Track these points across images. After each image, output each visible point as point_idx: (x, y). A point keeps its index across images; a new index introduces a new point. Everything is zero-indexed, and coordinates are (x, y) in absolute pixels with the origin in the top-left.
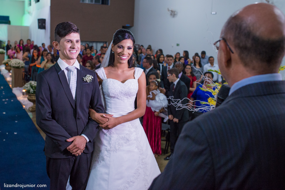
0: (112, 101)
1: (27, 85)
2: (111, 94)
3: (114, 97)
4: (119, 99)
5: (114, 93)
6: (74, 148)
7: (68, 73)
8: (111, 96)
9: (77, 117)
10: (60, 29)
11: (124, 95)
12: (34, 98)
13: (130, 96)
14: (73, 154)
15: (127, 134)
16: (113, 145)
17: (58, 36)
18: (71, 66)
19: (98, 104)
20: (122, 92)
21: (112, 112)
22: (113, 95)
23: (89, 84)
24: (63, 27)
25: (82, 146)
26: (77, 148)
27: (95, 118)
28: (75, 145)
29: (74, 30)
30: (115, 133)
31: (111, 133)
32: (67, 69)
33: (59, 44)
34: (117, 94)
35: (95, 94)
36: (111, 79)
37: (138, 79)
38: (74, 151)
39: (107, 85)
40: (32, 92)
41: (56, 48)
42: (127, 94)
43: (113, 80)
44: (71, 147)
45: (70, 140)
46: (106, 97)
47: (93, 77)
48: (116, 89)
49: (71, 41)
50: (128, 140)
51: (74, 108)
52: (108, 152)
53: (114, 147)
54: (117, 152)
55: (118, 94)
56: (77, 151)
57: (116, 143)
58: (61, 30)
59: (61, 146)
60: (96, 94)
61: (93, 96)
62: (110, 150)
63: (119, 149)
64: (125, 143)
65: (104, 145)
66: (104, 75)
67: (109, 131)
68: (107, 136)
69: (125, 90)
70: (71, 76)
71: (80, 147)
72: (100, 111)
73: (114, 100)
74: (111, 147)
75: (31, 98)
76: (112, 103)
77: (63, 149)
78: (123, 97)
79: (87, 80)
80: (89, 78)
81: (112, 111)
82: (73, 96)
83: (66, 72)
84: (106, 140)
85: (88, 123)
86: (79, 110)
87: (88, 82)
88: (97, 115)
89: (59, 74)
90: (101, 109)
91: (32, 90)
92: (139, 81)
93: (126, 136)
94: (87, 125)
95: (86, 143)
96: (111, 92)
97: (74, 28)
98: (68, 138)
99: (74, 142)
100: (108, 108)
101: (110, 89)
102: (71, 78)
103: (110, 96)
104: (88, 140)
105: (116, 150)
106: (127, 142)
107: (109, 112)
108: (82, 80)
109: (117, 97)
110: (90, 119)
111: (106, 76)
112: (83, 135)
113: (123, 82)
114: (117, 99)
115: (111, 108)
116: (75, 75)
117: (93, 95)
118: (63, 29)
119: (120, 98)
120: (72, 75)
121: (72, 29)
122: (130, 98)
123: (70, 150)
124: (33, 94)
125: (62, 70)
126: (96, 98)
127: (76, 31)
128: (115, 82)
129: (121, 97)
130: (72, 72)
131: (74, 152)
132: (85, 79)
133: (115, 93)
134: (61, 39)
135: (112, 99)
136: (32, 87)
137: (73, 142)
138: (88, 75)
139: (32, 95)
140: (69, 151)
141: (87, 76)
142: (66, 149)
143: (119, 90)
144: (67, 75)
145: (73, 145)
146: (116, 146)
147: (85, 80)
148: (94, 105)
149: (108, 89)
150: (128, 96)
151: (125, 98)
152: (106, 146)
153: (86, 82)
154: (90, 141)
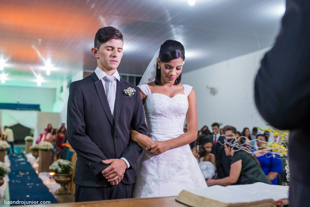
0: (158, 121)
1: (55, 164)
2: (157, 110)
3: (160, 115)
4: (166, 117)
5: (161, 109)
6: (111, 172)
7: (106, 83)
8: (158, 112)
9: (115, 136)
10: (101, 33)
11: (172, 112)
12: (62, 178)
13: (179, 115)
14: (108, 181)
15: (178, 161)
16: (161, 174)
17: (98, 41)
18: (110, 76)
19: (141, 124)
20: (171, 107)
21: (158, 134)
22: (160, 112)
23: (130, 98)
24: (105, 31)
25: (121, 171)
26: (114, 173)
27: (138, 140)
28: (112, 169)
29: (117, 35)
30: (163, 159)
31: (158, 159)
32: (105, 79)
33: (98, 51)
34: (164, 110)
35: (137, 111)
36: (157, 94)
37: (188, 95)
38: (111, 176)
39: (153, 101)
40: (61, 172)
41: (95, 55)
42: (177, 112)
43: (159, 94)
44: (108, 170)
45: (106, 162)
46: (151, 116)
47: (135, 91)
48: (163, 105)
49: (113, 48)
50: (180, 168)
51: (112, 124)
52: (155, 183)
53: (163, 176)
54: (167, 182)
55: (166, 111)
56: (114, 177)
57: (165, 171)
58: (102, 35)
59: (95, 168)
60: (139, 112)
61: (135, 114)
62: (158, 180)
63: (170, 178)
64: (177, 171)
65: (151, 175)
66: (148, 90)
67: (156, 157)
68: (154, 163)
69: (174, 106)
70: (109, 86)
71: (119, 172)
72: (144, 133)
73: (161, 118)
74: (159, 177)
75: (59, 179)
76: (158, 122)
77: (96, 172)
78: (171, 114)
79: (128, 92)
80: (130, 91)
81: (159, 132)
82: (111, 110)
83: (104, 83)
84: (153, 167)
85: (129, 145)
86: (118, 127)
87: (130, 95)
88: (140, 137)
89: (95, 83)
90: (144, 130)
91: (60, 169)
92: (189, 98)
93: (177, 163)
94: (128, 147)
95: (126, 169)
96: (158, 108)
97: (117, 34)
98: (104, 160)
99: (112, 165)
100: (153, 130)
101: (156, 105)
102: (109, 88)
103: (156, 114)
104: (129, 166)
105: (166, 180)
106: (179, 171)
107: (154, 134)
108: (122, 93)
109: (164, 114)
110: (131, 141)
111: (150, 91)
112: (123, 158)
113: (171, 96)
114: (164, 117)
115: (157, 129)
116: (114, 86)
117: (135, 112)
118: (105, 33)
119: (168, 116)
120: (111, 86)
121: (115, 34)
122: (179, 116)
123: (106, 175)
124: (60, 173)
125: (100, 79)
126: (139, 116)
127: (119, 37)
128: (161, 96)
129: (170, 114)
130: (110, 82)
131: (110, 178)
132: (125, 91)
133: (163, 109)
134: (101, 45)
135: (158, 117)
136: (60, 165)
137: (110, 164)
138: (130, 88)
139: (60, 175)
140: (104, 176)
141: (128, 89)
142: (101, 172)
143: (167, 105)
144: (105, 85)
145: (110, 168)
146: (165, 175)
147: (126, 93)
148: (136, 125)
149: (154, 104)
150: (177, 115)
151: (174, 116)
152: (153, 176)
153: (127, 96)
154: (131, 168)
